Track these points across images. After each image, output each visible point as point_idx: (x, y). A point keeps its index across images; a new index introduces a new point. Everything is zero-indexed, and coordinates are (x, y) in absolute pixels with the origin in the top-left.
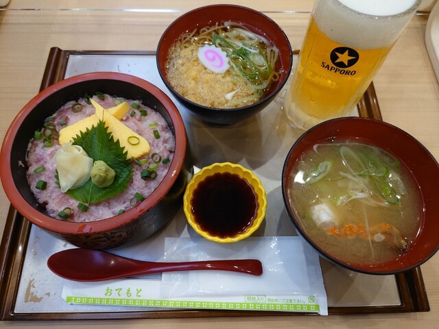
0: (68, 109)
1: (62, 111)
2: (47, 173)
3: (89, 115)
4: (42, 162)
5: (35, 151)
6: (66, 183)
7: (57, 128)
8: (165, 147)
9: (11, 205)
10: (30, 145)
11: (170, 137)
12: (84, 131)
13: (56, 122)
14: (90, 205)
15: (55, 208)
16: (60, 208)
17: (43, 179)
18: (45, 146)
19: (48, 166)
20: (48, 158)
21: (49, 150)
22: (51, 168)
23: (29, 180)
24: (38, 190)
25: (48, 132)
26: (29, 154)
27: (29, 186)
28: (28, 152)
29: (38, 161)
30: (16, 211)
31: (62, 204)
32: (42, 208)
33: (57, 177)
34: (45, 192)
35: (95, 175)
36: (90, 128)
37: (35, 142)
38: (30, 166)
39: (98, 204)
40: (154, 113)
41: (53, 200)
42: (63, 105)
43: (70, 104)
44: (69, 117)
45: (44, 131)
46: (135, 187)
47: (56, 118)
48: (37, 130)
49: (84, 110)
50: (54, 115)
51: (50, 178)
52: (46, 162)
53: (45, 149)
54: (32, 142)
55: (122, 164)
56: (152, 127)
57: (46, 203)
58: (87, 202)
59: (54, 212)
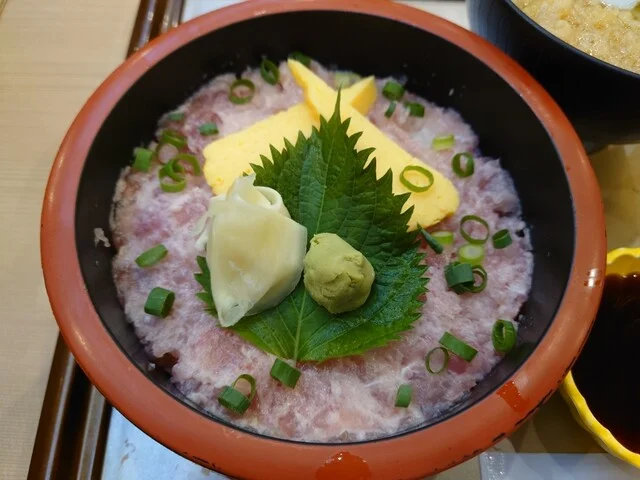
0: (216, 95)
1: (202, 100)
2: (172, 266)
3: (275, 111)
4: (156, 235)
5: (134, 202)
6: (233, 299)
7: (192, 143)
8: (488, 200)
9: (60, 333)
10: (121, 185)
11: (495, 175)
12: (280, 147)
13: (187, 127)
14: (301, 363)
15: (203, 375)
16: (216, 372)
17: (160, 282)
18: (165, 189)
19: (174, 245)
20: (173, 222)
21: (177, 202)
22: (183, 252)
23: (122, 286)
24: (148, 318)
25: (168, 153)
26: (119, 211)
27: (120, 304)
28: (116, 204)
29: (143, 231)
30: (71, 358)
31: (223, 362)
32: (162, 371)
33: (204, 278)
34: (169, 323)
35: (338, 278)
36: (293, 142)
37: (135, 177)
38: (122, 243)
39: (327, 364)
40: (439, 111)
41: (193, 347)
42: (206, 82)
43: (224, 81)
44: (221, 114)
45: (158, 149)
46: (434, 315)
47: (187, 116)
48: (138, 145)
49: (256, 99)
50: (183, 109)
51: (180, 280)
52: (166, 235)
53: (164, 196)
54: (126, 178)
55: (387, 245)
56: (443, 147)
57: (171, 359)
58: (291, 356)
59: (198, 386)
